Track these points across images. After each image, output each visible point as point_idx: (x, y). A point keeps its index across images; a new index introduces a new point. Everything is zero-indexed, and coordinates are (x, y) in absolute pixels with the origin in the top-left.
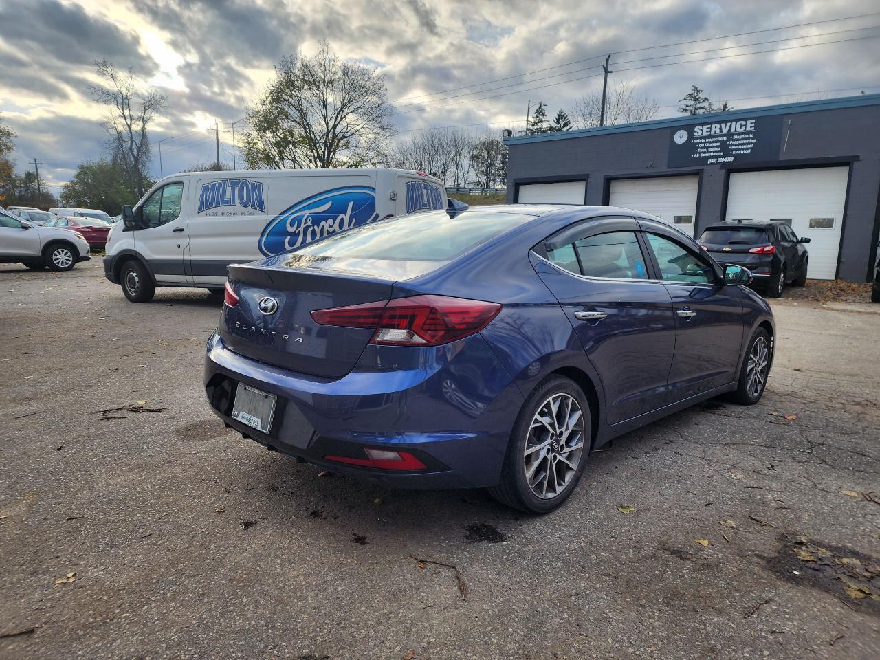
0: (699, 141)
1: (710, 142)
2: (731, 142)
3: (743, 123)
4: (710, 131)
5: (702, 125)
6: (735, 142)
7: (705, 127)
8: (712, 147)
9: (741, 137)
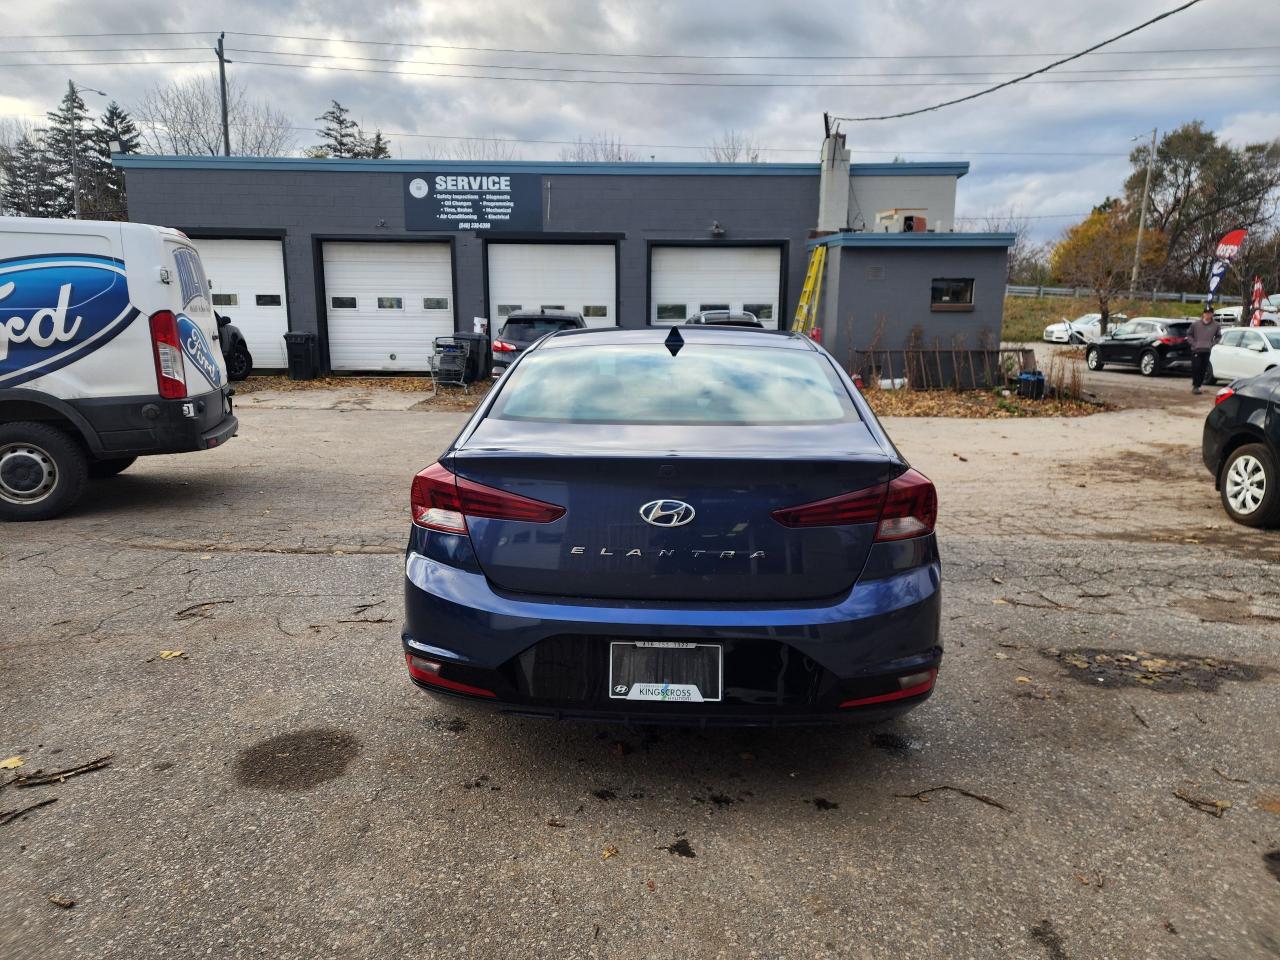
0: (443, 196)
1: (458, 200)
2: (485, 203)
3: (497, 179)
4: (456, 185)
5: (446, 174)
6: (488, 204)
7: (449, 178)
8: (462, 207)
9: (495, 197)
